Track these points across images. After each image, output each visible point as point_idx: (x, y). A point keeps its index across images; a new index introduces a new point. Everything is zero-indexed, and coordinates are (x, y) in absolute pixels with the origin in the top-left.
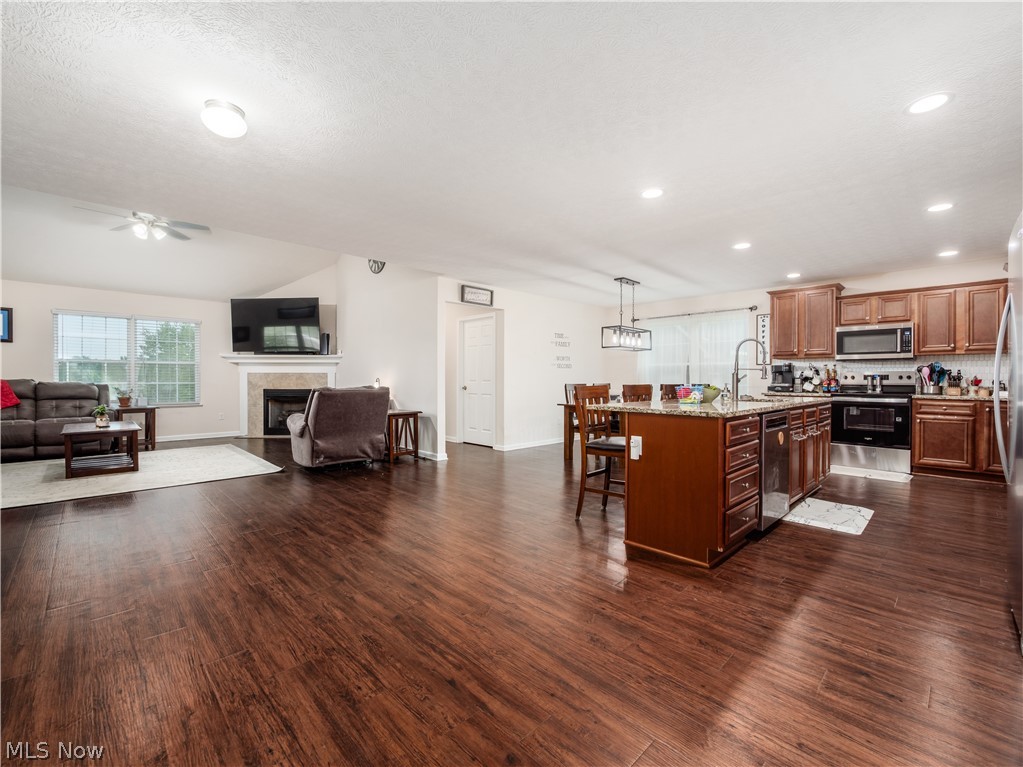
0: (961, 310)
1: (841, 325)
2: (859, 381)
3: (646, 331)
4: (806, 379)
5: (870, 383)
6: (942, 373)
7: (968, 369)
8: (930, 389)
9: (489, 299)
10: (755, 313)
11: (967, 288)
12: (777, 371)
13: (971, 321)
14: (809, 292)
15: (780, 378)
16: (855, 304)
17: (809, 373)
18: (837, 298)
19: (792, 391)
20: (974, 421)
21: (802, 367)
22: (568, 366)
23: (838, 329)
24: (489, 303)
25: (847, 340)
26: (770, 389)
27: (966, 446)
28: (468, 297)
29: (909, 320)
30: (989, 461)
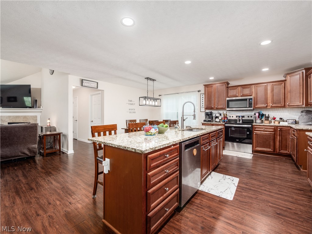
0: (269, 91)
1: (228, 97)
2: (235, 118)
3: (159, 99)
4: (217, 117)
5: (238, 119)
6: (263, 115)
7: (272, 114)
8: (258, 121)
9: (96, 85)
10: (200, 93)
11: (271, 84)
12: (207, 114)
13: (273, 96)
14: (217, 85)
15: (208, 117)
16: (233, 89)
17: (218, 115)
18: (227, 87)
19: (212, 122)
20: (274, 134)
21: (215, 113)
22: (134, 112)
23: (228, 99)
24: (96, 87)
25: (230, 103)
26: (204, 121)
27: (272, 143)
28: (84, 84)
29: (251, 95)
30: (280, 149)
